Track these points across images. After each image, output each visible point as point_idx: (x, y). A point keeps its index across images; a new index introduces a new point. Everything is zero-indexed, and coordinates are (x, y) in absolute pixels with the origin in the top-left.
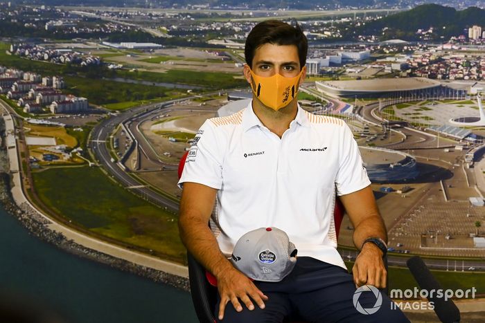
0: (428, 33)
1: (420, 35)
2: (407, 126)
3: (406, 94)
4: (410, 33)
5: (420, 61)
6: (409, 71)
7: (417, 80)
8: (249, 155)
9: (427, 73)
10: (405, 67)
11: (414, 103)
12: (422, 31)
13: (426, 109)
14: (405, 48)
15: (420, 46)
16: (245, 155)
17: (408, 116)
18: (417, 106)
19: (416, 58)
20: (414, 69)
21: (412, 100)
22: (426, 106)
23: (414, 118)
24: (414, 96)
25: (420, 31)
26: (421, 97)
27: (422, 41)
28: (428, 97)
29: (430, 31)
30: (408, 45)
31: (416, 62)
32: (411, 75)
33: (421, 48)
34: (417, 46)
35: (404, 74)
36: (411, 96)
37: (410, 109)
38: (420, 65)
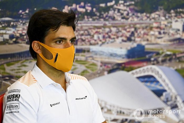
0: (26, 13)
1: (21, 14)
2: (13, 78)
3: (12, 56)
4: (15, 13)
5: (20, 32)
6: (14, 40)
7: (19, 46)
8: (53, 105)
9: (25, 40)
10: (12, 37)
11: (17, 62)
12: (22, 12)
13: (25, 66)
14: (12, 23)
15: (21, 22)
16: (51, 106)
17: (14, 71)
18: (19, 64)
19: (18, 30)
20: (17, 38)
21: (16, 60)
22: (25, 64)
23: (17, 72)
24: (17, 57)
25: (21, 11)
26: (22, 58)
27: (22, 19)
28: (26, 57)
29: (27, 11)
30: (13, 22)
31: (18, 33)
32: (16, 42)
33: (21, 23)
34: (19, 22)
35: (11, 42)
36: (15, 57)
37: (15, 67)
38: (21, 35)
